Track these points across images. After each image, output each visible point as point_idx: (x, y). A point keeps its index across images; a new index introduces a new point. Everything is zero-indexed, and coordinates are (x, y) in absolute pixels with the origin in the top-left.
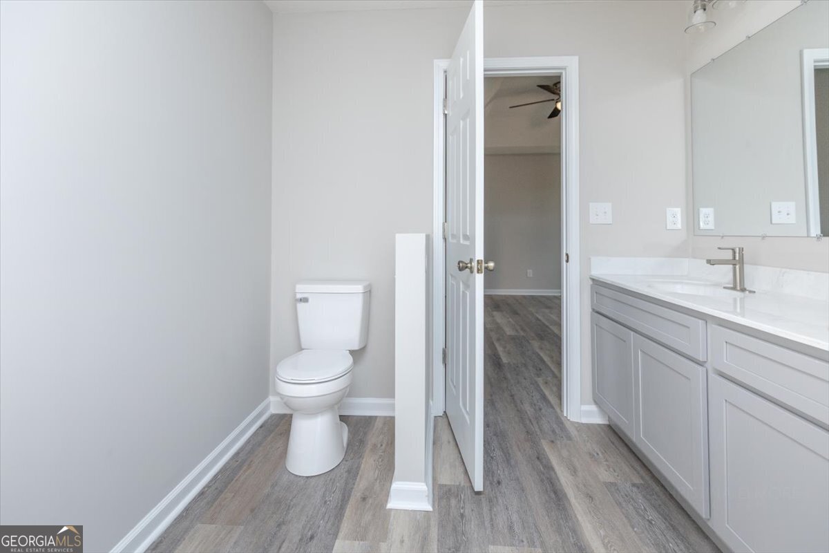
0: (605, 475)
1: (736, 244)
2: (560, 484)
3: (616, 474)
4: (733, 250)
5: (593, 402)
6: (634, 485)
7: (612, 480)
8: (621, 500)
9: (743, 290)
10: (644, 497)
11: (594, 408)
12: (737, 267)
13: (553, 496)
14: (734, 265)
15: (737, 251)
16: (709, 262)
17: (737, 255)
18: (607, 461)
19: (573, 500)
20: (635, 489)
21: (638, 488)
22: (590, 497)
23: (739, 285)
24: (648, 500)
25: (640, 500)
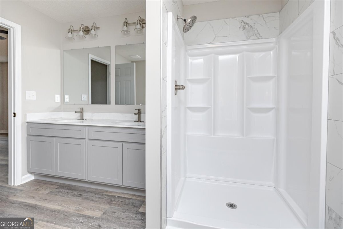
0: (46, 192)
1: (81, 106)
2: (31, 204)
3: (49, 189)
4: (81, 108)
5: (27, 173)
6: (57, 188)
7: (49, 191)
8: (56, 194)
9: (83, 119)
10: (62, 189)
11: (29, 175)
12: (82, 113)
13: (31, 208)
14: (81, 113)
15: (82, 109)
16: (76, 112)
17: (82, 110)
18: (43, 188)
19: (40, 204)
20: (58, 189)
21: (58, 188)
22: (46, 199)
23: (82, 118)
24: (63, 189)
25: (61, 190)
